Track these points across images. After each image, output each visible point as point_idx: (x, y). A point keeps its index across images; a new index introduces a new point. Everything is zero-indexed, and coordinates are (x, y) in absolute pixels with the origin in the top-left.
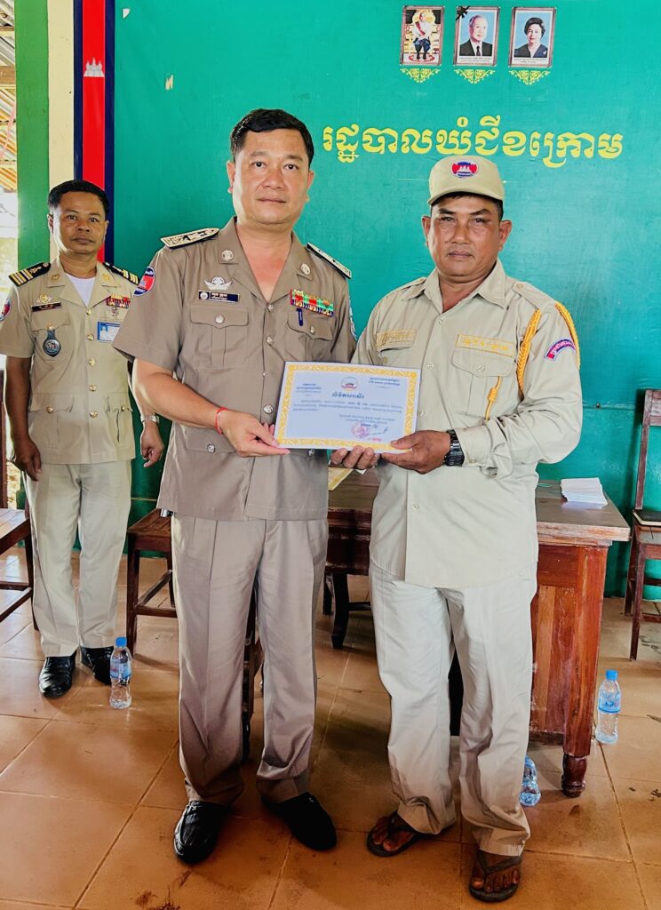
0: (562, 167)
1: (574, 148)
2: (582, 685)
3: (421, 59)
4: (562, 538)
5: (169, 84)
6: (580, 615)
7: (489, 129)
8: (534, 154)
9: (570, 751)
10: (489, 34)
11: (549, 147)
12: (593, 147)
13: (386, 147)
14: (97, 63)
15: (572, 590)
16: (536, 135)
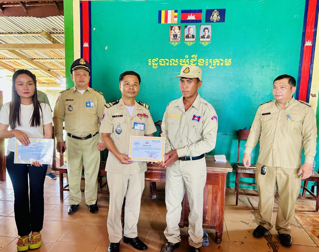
0: (215, 68)
1: (218, 63)
2: (220, 212)
3: (175, 40)
4: (214, 171)
5: (106, 48)
6: (219, 193)
7: (194, 58)
8: (207, 65)
9: (217, 231)
10: (194, 32)
11: (211, 63)
12: (223, 63)
13: (166, 64)
14: (87, 43)
15: (217, 186)
16: (207, 60)
